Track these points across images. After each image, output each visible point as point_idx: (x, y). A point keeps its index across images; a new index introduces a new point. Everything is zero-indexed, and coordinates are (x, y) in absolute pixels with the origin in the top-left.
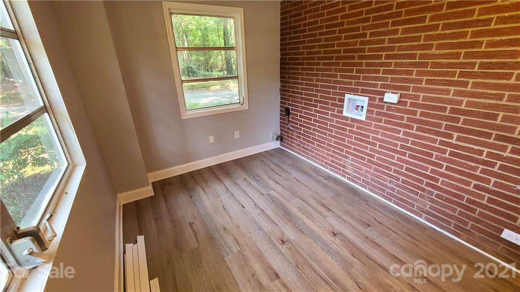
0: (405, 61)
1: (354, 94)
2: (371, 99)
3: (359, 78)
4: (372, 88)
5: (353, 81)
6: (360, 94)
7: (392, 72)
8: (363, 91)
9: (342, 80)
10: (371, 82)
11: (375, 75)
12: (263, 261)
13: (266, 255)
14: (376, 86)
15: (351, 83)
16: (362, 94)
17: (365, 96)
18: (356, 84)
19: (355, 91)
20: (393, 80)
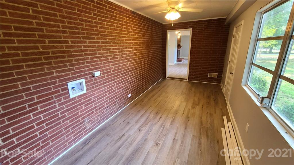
0: (94, 56)
1: (73, 81)
2: (86, 79)
3: (73, 69)
4: (84, 73)
5: (70, 72)
6: (77, 79)
7: (90, 62)
8: (79, 76)
9: (59, 74)
10: (81, 70)
11: (83, 65)
12: (173, 146)
13: (170, 147)
14: (85, 71)
15: (68, 75)
16: (79, 78)
17: (82, 79)
18: (72, 74)
19: (73, 79)
20: (92, 65)
